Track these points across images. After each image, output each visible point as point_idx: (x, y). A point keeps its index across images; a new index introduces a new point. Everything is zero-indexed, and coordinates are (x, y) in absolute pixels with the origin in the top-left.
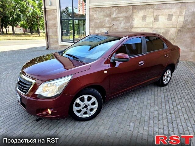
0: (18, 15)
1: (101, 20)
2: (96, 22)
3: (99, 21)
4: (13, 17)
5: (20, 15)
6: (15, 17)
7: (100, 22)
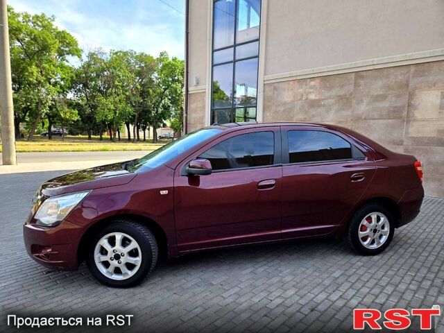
0: (166, 108)
1: (287, 106)
2: (277, 112)
3: (282, 109)
4: (157, 112)
5: (169, 106)
6: (160, 110)
7: (284, 111)
